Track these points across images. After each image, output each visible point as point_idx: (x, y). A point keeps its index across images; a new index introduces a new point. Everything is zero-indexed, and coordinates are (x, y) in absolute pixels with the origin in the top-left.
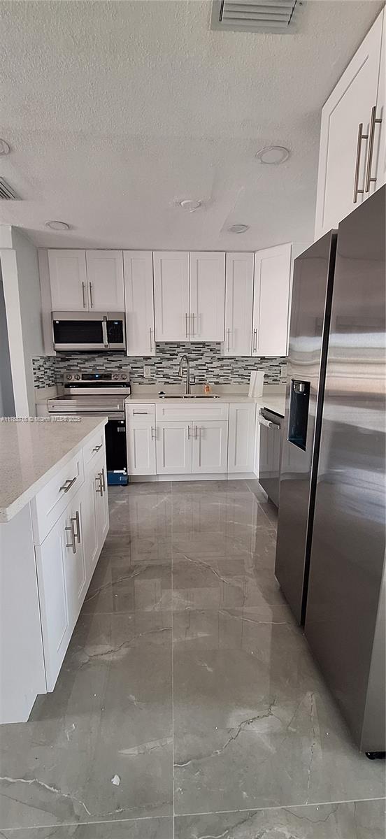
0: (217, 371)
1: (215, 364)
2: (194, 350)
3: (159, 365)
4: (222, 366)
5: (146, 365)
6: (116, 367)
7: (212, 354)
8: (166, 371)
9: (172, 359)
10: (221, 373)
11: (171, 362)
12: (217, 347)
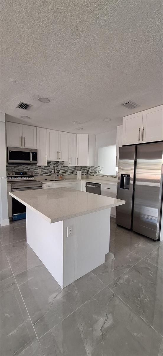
0: (63, 171)
1: (62, 169)
2: (56, 164)
3: (44, 169)
4: (64, 169)
5: (39, 169)
6: (28, 170)
7: (61, 165)
8: (46, 171)
9: (48, 167)
10: (64, 171)
11: (48, 168)
12: (63, 163)
